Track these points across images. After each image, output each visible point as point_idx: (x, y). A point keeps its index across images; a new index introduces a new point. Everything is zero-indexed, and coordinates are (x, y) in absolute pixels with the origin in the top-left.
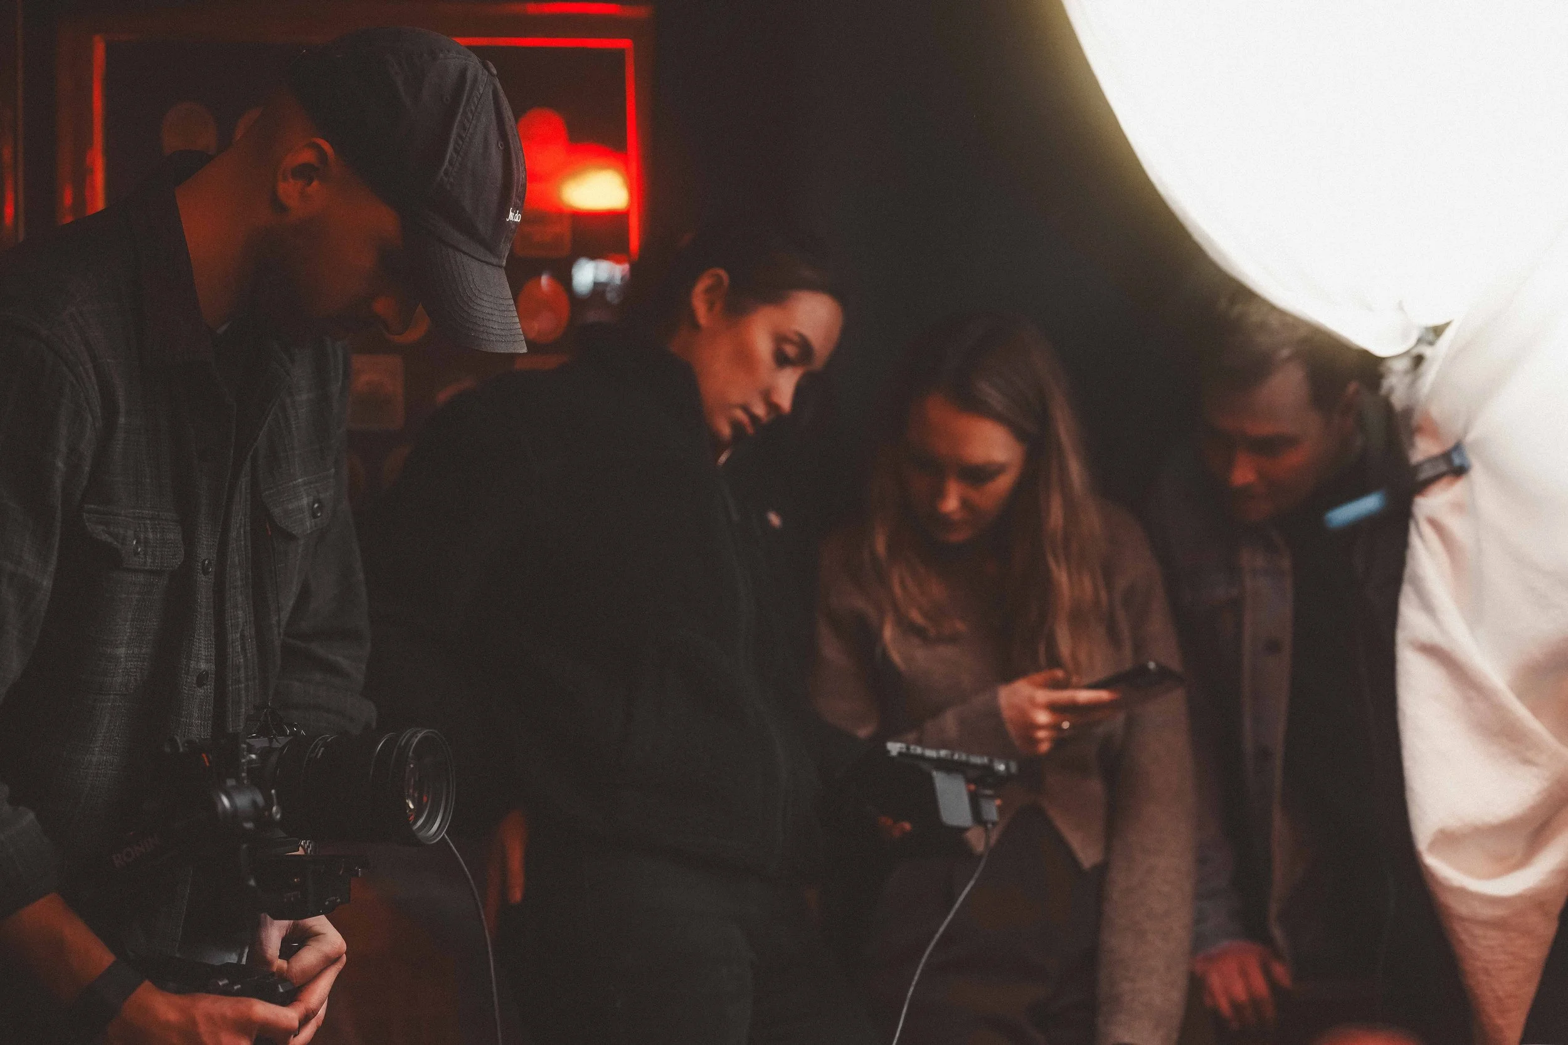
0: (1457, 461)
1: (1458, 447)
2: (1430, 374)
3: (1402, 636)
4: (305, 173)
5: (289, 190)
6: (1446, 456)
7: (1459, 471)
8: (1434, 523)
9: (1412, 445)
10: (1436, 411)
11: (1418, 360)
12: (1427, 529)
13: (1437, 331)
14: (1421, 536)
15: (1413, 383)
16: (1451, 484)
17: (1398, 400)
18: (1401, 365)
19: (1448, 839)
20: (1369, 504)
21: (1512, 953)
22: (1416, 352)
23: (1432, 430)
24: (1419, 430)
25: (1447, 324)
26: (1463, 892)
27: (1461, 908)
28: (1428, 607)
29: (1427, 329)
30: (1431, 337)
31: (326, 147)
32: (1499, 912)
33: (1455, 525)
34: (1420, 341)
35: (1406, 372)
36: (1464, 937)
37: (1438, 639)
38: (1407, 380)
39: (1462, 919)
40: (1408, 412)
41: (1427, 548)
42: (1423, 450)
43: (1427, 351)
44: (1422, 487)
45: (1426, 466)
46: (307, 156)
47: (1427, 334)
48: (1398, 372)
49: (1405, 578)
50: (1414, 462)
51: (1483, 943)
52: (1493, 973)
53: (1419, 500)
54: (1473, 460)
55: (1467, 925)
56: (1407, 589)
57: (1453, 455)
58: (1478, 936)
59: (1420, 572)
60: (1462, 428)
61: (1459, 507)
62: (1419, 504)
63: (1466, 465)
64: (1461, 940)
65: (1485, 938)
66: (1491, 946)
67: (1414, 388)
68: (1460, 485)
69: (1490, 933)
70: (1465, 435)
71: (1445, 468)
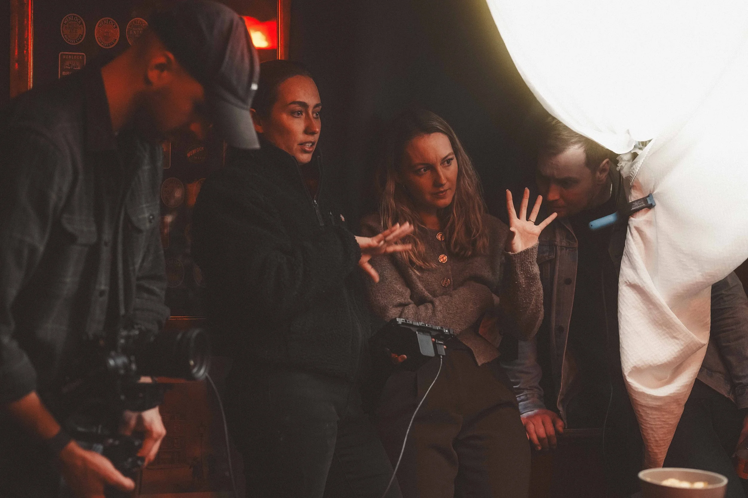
0: (649, 203)
1: (650, 196)
2: (640, 162)
3: (621, 280)
4: (161, 67)
5: (153, 75)
6: (645, 200)
7: (651, 207)
8: (638, 229)
9: (630, 193)
10: (641, 180)
11: (635, 156)
12: (635, 232)
13: (644, 144)
14: (632, 234)
15: (632, 166)
16: (647, 211)
17: (625, 173)
18: (626, 158)
19: (637, 371)
20: (610, 219)
21: (664, 421)
22: (632, 152)
23: (639, 187)
24: (633, 186)
25: (650, 141)
26: (643, 394)
27: (642, 401)
28: (634, 267)
29: (639, 142)
30: (641, 146)
31: (171, 56)
32: (658, 403)
33: (648, 231)
34: (635, 147)
35: (629, 161)
36: (643, 414)
37: (637, 281)
38: (630, 163)
39: (641, 405)
40: (629, 179)
41: (634, 240)
42: (635, 196)
43: (639, 152)
44: (633, 213)
45: (636, 204)
46: (162, 60)
47: (639, 144)
48: (625, 161)
49: (624, 253)
50: (630, 202)
51: (651, 416)
52: (655, 429)
53: (632, 218)
54: (657, 202)
55: (644, 409)
56: (624, 258)
57: (648, 199)
58: (648, 414)
59: (631, 251)
60: (652, 187)
61: (649, 223)
62: (632, 221)
63: (653, 204)
64: (641, 415)
65: (652, 414)
66: (654, 418)
67: (632, 168)
68: (650, 213)
69: (654, 413)
70: (653, 191)
71: (644, 205)
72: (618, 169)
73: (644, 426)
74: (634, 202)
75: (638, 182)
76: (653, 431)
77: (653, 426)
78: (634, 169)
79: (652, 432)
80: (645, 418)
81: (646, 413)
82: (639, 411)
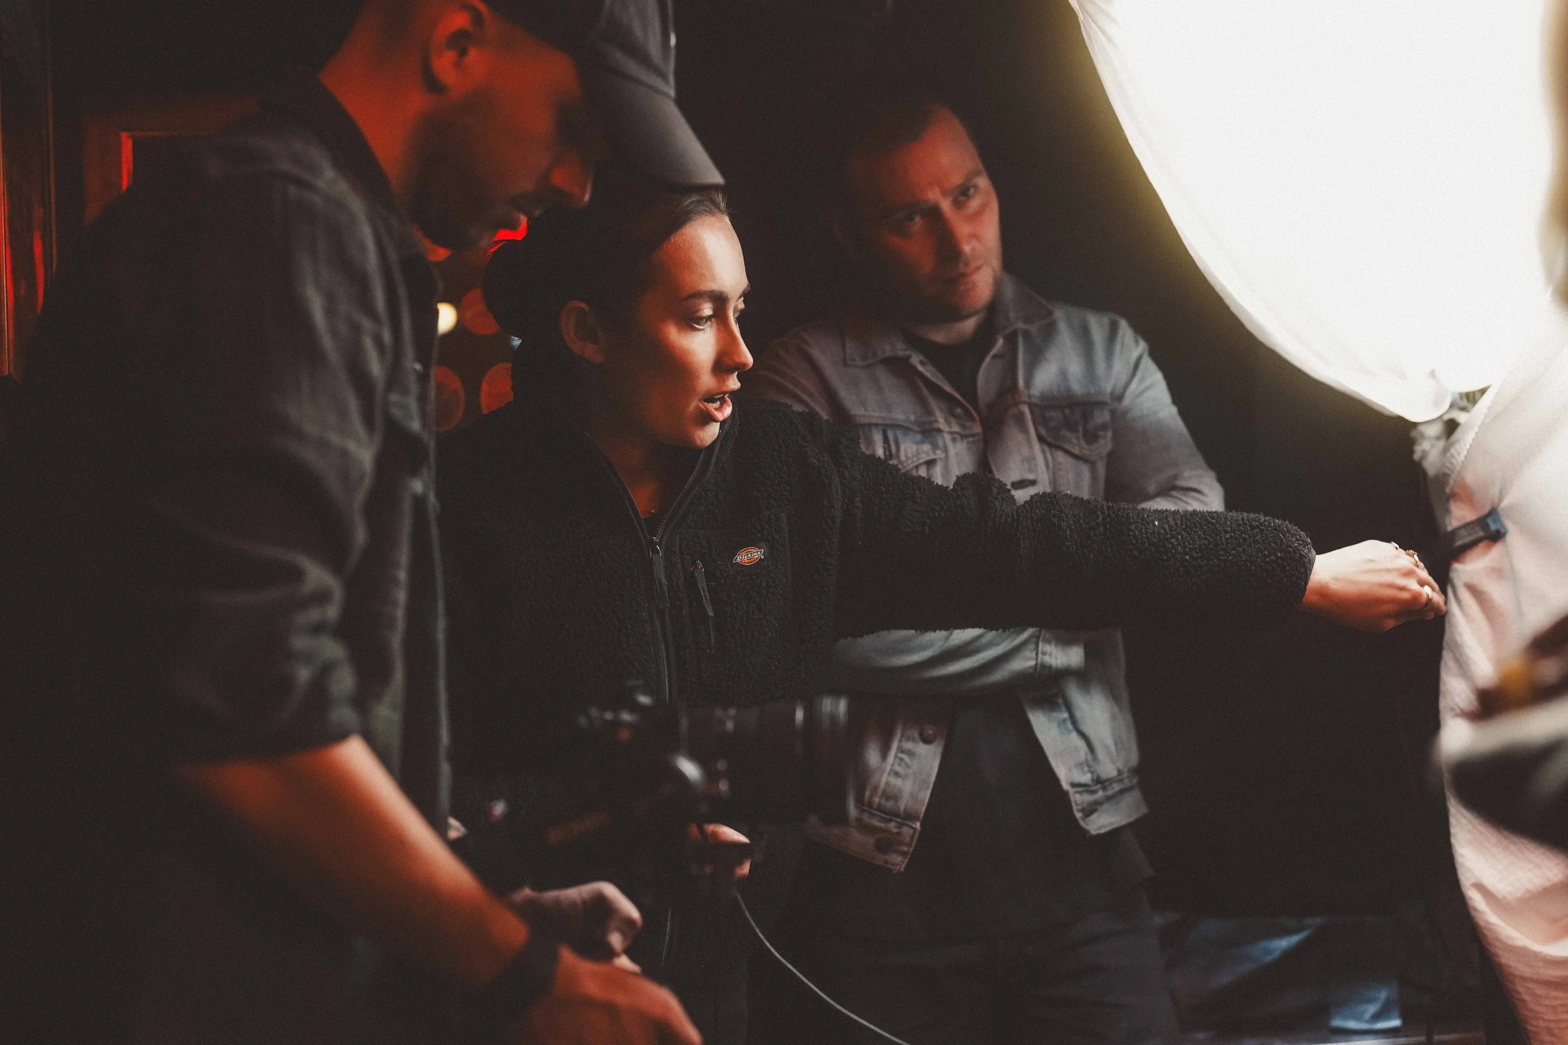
0: (1493, 527)
1: (1493, 513)
2: (1465, 440)
3: (1443, 704)
4: (457, 43)
5: (444, 65)
6: (1482, 522)
7: (1496, 537)
8: (1474, 590)
9: (1447, 511)
10: (1469, 478)
11: (1451, 427)
12: (1466, 596)
13: (1470, 399)
14: (1459, 601)
15: (1446, 450)
16: (1489, 547)
18: (1434, 431)
22: (1446, 417)
23: (1466, 495)
24: (1453, 496)
25: (1483, 391)
29: (1460, 394)
30: (1464, 403)
31: (479, 5)
33: (1496, 591)
34: (1452, 406)
35: (1438, 438)
36: (1527, 998)
38: (1441, 444)
40: (1442, 478)
42: (1459, 515)
43: (1461, 417)
44: (1460, 553)
45: (1463, 532)
46: (458, 21)
47: (1461, 398)
48: (1430, 438)
49: (1445, 644)
50: (1449, 528)
51: (1547, 1002)
52: (1556, 1031)
53: (1457, 566)
54: (1510, 526)
55: (1530, 985)
56: (1447, 656)
57: (1489, 521)
58: (1540, 996)
59: (1458, 638)
60: (1497, 494)
61: (1498, 572)
62: (1456, 570)
63: (1502, 531)
64: (1523, 1001)
65: (1546, 997)
66: (1553, 1007)
67: (1448, 455)
68: (1496, 551)
69: (1555, 993)
70: (1501, 500)
71: (1481, 534)
72: (1416, 456)
73: (1533, 1026)
74: (1459, 528)
75: (1464, 486)
76: (1553, 1035)
77: (1552, 1025)
78: (1453, 456)
79: (1553, 1039)
80: (1532, 1006)
81: (1534, 994)
82: (1518, 993)
